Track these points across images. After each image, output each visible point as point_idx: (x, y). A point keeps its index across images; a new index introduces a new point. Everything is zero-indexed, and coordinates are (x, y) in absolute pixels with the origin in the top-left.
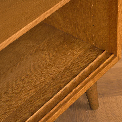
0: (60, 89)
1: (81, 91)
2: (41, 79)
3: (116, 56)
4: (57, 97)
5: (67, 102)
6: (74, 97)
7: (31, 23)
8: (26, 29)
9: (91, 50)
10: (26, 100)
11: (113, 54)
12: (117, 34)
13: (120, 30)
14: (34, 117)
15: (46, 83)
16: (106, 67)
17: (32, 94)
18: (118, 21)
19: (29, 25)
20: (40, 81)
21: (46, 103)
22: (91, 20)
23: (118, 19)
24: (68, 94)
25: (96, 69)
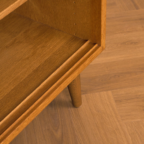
0: (42, 82)
1: (65, 83)
2: (21, 72)
3: (100, 45)
4: (40, 89)
5: (51, 93)
6: (58, 88)
7: (14, 4)
8: (8, 11)
9: (72, 40)
10: (6, 94)
11: (96, 44)
12: (100, 21)
13: (104, 16)
14: (17, 110)
15: (26, 76)
16: (90, 57)
17: (13, 88)
18: (102, 7)
19: (11, 6)
20: (19, 74)
21: (28, 95)
22: (72, 7)
23: (102, 4)
24: (52, 86)
25: (80, 59)
